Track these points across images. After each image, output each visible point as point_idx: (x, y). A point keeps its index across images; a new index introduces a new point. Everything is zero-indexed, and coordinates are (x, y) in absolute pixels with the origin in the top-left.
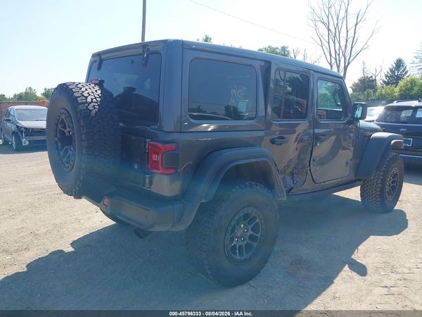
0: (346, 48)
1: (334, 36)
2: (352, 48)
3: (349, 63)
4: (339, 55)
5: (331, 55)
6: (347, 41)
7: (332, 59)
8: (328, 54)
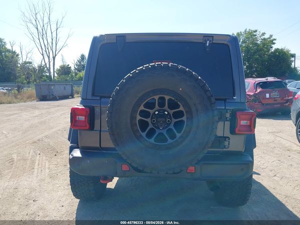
0: (52, 43)
1: (42, 35)
2: (56, 45)
3: (56, 55)
4: (48, 49)
5: (42, 49)
6: (52, 40)
7: (43, 51)
8: (40, 48)
